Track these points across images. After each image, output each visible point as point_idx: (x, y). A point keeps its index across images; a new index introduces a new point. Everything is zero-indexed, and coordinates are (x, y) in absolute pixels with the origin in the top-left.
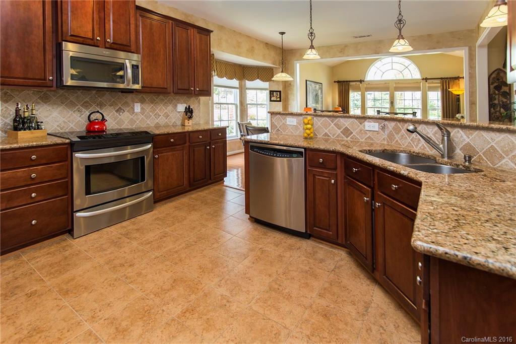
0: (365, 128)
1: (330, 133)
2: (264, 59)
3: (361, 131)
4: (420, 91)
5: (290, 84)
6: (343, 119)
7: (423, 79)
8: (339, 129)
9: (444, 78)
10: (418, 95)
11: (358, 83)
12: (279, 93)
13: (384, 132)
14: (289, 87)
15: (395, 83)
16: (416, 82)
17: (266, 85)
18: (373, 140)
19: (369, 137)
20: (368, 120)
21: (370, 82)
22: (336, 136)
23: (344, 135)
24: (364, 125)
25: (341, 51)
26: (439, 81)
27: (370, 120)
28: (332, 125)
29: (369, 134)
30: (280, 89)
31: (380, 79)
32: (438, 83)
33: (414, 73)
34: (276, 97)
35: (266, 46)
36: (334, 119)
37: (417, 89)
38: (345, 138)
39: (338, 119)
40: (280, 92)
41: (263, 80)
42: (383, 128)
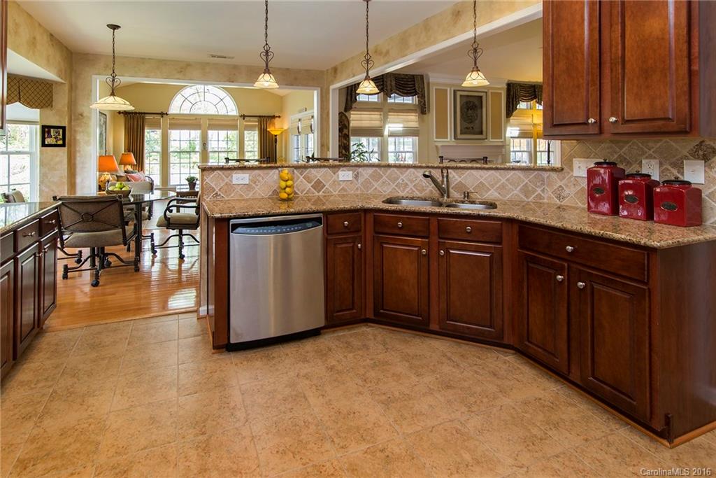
0: (338, 178)
1: (299, 190)
2: (48, 65)
3: (334, 182)
4: (237, 130)
5: (82, 115)
6: (315, 170)
7: (241, 116)
8: (310, 183)
9: (262, 116)
10: (234, 134)
11: (158, 117)
12: (61, 131)
13: (357, 180)
14: (78, 119)
15: (209, 119)
16: (233, 118)
17: (35, 114)
18: (346, 191)
19: (343, 189)
20: (341, 169)
21: (175, 117)
22: (305, 192)
23: (315, 190)
24: (338, 175)
25: (181, 72)
26: (256, 119)
27: (344, 169)
28: (301, 177)
29: (343, 185)
30: (65, 123)
31: (188, 113)
32: (255, 122)
33: (229, 108)
34: (56, 138)
35: (51, 40)
36: (304, 170)
37: (234, 127)
38: (317, 194)
39: (308, 170)
40: (64, 128)
41: (30, 104)
42: (356, 177)
